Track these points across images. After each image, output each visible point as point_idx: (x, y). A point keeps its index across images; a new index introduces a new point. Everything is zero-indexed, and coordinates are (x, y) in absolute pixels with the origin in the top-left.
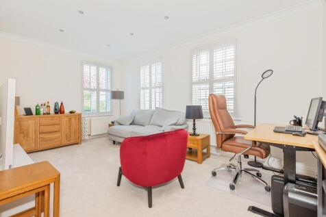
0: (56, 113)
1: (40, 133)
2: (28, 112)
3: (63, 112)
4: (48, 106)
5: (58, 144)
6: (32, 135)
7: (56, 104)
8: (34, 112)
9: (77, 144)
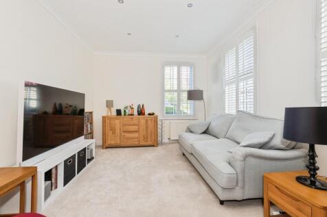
0: (139, 114)
1: (124, 132)
2: (119, 112)
3: (144, 114)
4: (132, 108)
5: (136, 143)
6: (118, 132)
7: (139, 106)
8: (123, 113)
9: (154, 146)
